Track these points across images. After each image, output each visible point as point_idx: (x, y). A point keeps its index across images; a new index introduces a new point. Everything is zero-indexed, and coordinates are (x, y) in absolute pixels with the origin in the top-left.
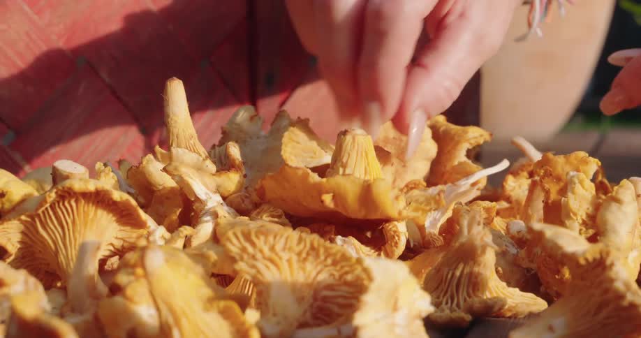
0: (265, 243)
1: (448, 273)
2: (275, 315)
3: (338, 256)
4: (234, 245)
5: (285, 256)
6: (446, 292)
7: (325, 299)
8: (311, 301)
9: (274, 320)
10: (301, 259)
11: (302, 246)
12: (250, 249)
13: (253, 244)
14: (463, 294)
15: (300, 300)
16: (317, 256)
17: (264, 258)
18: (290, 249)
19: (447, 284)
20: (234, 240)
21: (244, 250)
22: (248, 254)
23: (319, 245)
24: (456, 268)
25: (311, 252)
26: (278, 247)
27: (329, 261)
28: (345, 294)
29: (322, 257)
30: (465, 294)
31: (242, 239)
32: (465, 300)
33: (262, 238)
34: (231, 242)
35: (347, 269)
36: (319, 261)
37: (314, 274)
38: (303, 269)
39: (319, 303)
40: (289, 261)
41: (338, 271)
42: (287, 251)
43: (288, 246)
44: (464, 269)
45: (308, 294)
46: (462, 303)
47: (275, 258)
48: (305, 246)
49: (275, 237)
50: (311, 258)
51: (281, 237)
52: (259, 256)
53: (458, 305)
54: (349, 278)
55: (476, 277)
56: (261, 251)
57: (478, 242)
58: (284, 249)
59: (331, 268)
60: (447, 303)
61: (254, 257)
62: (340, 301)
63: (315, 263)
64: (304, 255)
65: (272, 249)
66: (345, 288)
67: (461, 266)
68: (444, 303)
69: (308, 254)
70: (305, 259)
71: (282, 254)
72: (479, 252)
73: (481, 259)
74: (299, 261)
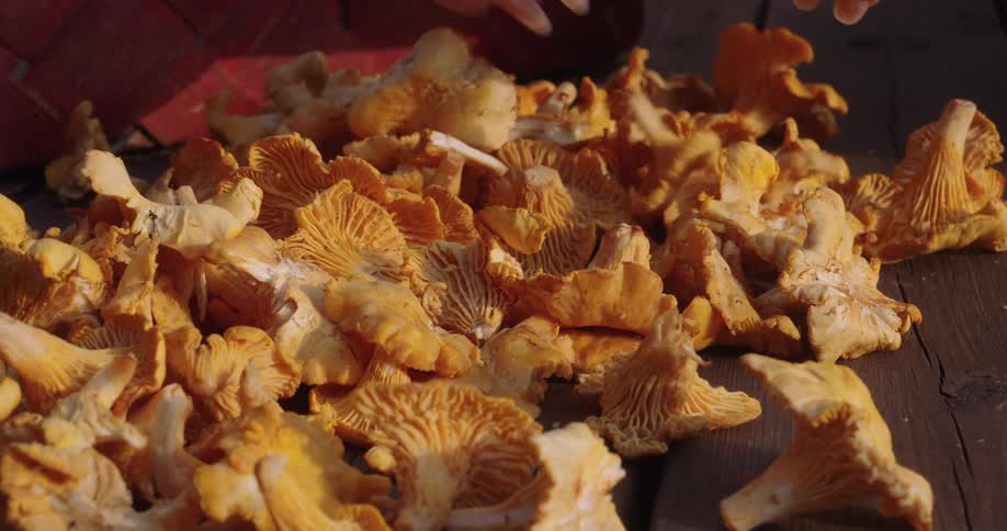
0: (407, 401)
1: (637, 385)
2: (424, 503)
3: (501, 412)
4: (367, 406)
5: (432, 416)
6: (635, 408)
7: (486, 463)
8: (468, 466)
9: (424, 511)
10: (453, 414)
11: (453, 401)
12: (388, 410)
13: (392, 404)
14: (656, 410)
15: (454, 471)
16: (474, 411)
17: (407, 421)
18: (440, 406)
19: (635, 399)
20: (367, 400)
21: (379, 411)
22: (385, 416)
23: (477, 399)
24: (647, 380)
25: (466, 407)
26: (423, 406)
27: (490, 416)
28: (510, 456)
29: (481, 412)
30: (658, 411)
31: (377, 399)
32: (658, 419)
33: (403, 397)
34: (363, 403)
35: (512, 425)
36: (477, 416)
37: (470, 432)
38: (457, 430)
39: (478, 468)
40: (438, 423)
41: (501, 427)
42: (434, 409)
43: (436, 403)
44: (657, 382)
45: (463, 461)
46: (654, 423)
47: (422, 421)
48: (458, 400)
49: (419, 395)
50: (466, 414)
51: (427, 392)
52: (400, 418)
53: (649, 426)
54: (515, 435)
55: (672, 393)
56: (402, 412)
57: (676, 353)
58: (430, 407)
59: (493, 423)
60: (635, 424)
61: (393, 420)
62: (504, 464)
63: (471, 421)
64: (457, 410)
65: (416, 407)
66: (511, 449)
67: (654, 379)
68: (631, 422)
69: (462, 409)
70: (459, 416)
71: (429, 414)
72: (677, 364)
73: (680, 371)
74: (450, 417)
